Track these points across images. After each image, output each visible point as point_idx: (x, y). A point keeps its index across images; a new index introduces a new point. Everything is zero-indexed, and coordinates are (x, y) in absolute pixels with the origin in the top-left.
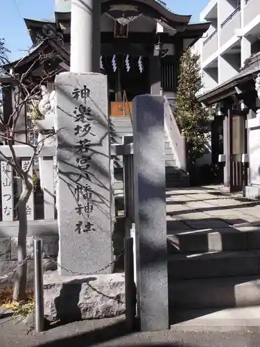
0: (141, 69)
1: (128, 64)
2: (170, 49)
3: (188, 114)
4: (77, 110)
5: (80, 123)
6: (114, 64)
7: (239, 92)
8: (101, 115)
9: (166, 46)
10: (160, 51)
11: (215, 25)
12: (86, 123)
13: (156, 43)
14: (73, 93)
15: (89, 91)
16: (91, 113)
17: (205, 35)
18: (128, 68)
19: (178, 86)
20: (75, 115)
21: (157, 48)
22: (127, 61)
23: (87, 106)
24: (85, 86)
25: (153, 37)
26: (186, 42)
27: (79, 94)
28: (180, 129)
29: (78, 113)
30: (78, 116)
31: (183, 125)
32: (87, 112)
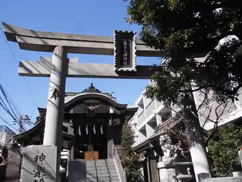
0: (102, 133)
1: (94, 130)
2: (118, 121)
3: (128, 158)
4: (36, 170)
5: (37, 178)
6: (87, 130)
7: (152, 146)
8: (51, 172)
9: (115, 120)
10: (112, 122)
11: (143, 108)
12: (41, 178)
13: (110, 119)
14: (34, 158)
15: (45, 156)
16: (45, 171)
17: (136, 114)
18: (95, 132)
19: (121, 142)
20: (34, 173)
21: (110, 121)
22: (94, 128)
23: (43, 166)
24: (42, 154)
25: (108, 116)
26: (127, 117)
27: (39, 159)
28: (123, 167)
29: (36, 171)
30: (36, 173)
31: (125, 165)
32: (42, 170)
